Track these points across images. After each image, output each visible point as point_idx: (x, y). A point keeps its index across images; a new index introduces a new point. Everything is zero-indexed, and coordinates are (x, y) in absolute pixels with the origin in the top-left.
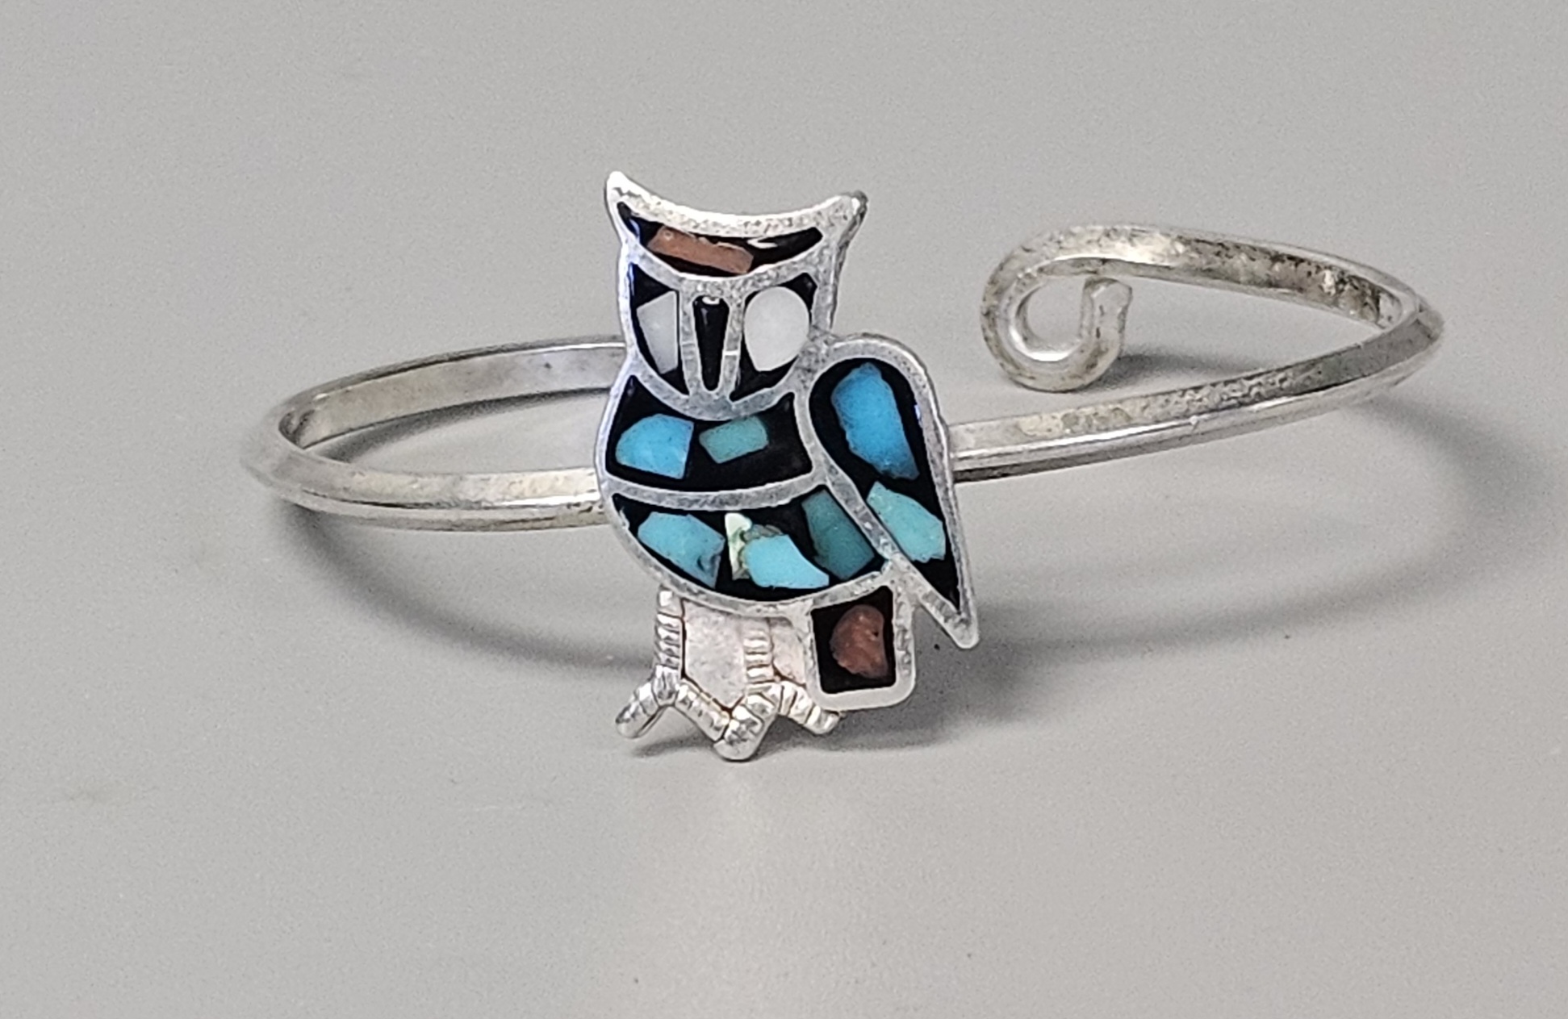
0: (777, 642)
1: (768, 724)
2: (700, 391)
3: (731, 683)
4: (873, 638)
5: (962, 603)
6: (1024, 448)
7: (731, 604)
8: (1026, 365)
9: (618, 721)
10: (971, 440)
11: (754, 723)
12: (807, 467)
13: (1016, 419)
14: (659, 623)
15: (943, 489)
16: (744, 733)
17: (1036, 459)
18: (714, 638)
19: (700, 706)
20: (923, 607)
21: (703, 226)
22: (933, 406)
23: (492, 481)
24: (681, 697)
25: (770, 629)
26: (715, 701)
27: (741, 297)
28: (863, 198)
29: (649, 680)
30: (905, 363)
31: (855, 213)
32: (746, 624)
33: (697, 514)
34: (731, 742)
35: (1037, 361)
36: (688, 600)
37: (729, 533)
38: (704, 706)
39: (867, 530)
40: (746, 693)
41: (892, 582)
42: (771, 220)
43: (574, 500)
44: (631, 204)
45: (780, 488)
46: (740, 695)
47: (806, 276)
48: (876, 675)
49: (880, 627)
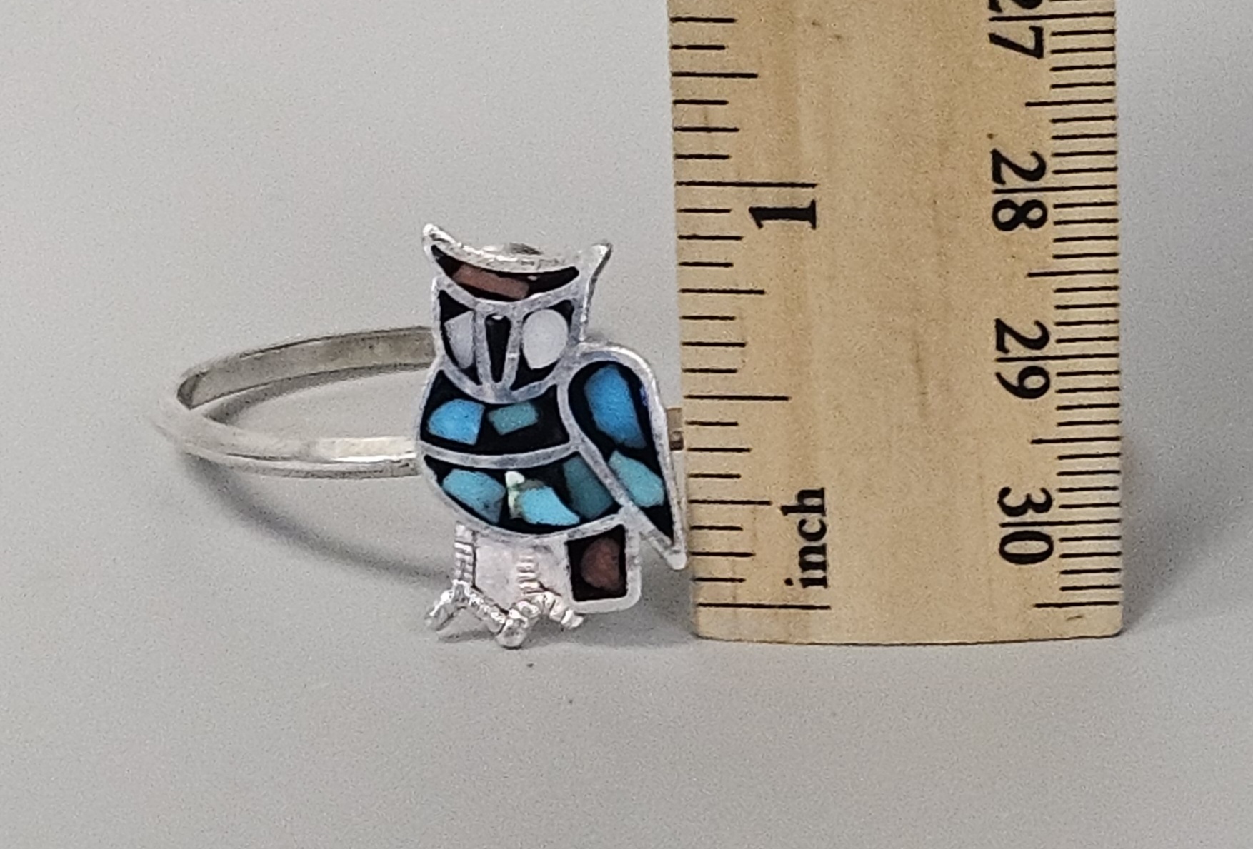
0: (541, 563)
1: (533, 622)
2: (489, 383)
3: (508, 592)
4: (611, 562)
5: (675, 536)
7: (509, 536)
9: (425, 618)
11: (524, 621)
12: (566, 438)
14: (455, 547)
15: (663, 454)
16: (516, 628)
18: (496, 559)
19: (485, 608)
20: (647, 540)
21: (492, 264)
22: (656, 397)
23: (337, 443)
24: (471, 601)
25: (536, 554)
26: (496, 604)
27: (520, 316)
28: (609, 245)
29: (447, 588)
30: (637, 366)
31: (602, 256)
32: (520, 550)
33: (486, 471)
34: (508, 635)
36: (477, 532)
37: (509, 485)
38: (488, 608)
39: (608, 484)
40: (519, 600)
41: (626, 521)
42: (542, 260)
43: (397, 458)
44: (443, 246)
45: (545, 452)
46: (514, 601)
47: (567, 302)
48: (613, 588)
49: (617, 554)
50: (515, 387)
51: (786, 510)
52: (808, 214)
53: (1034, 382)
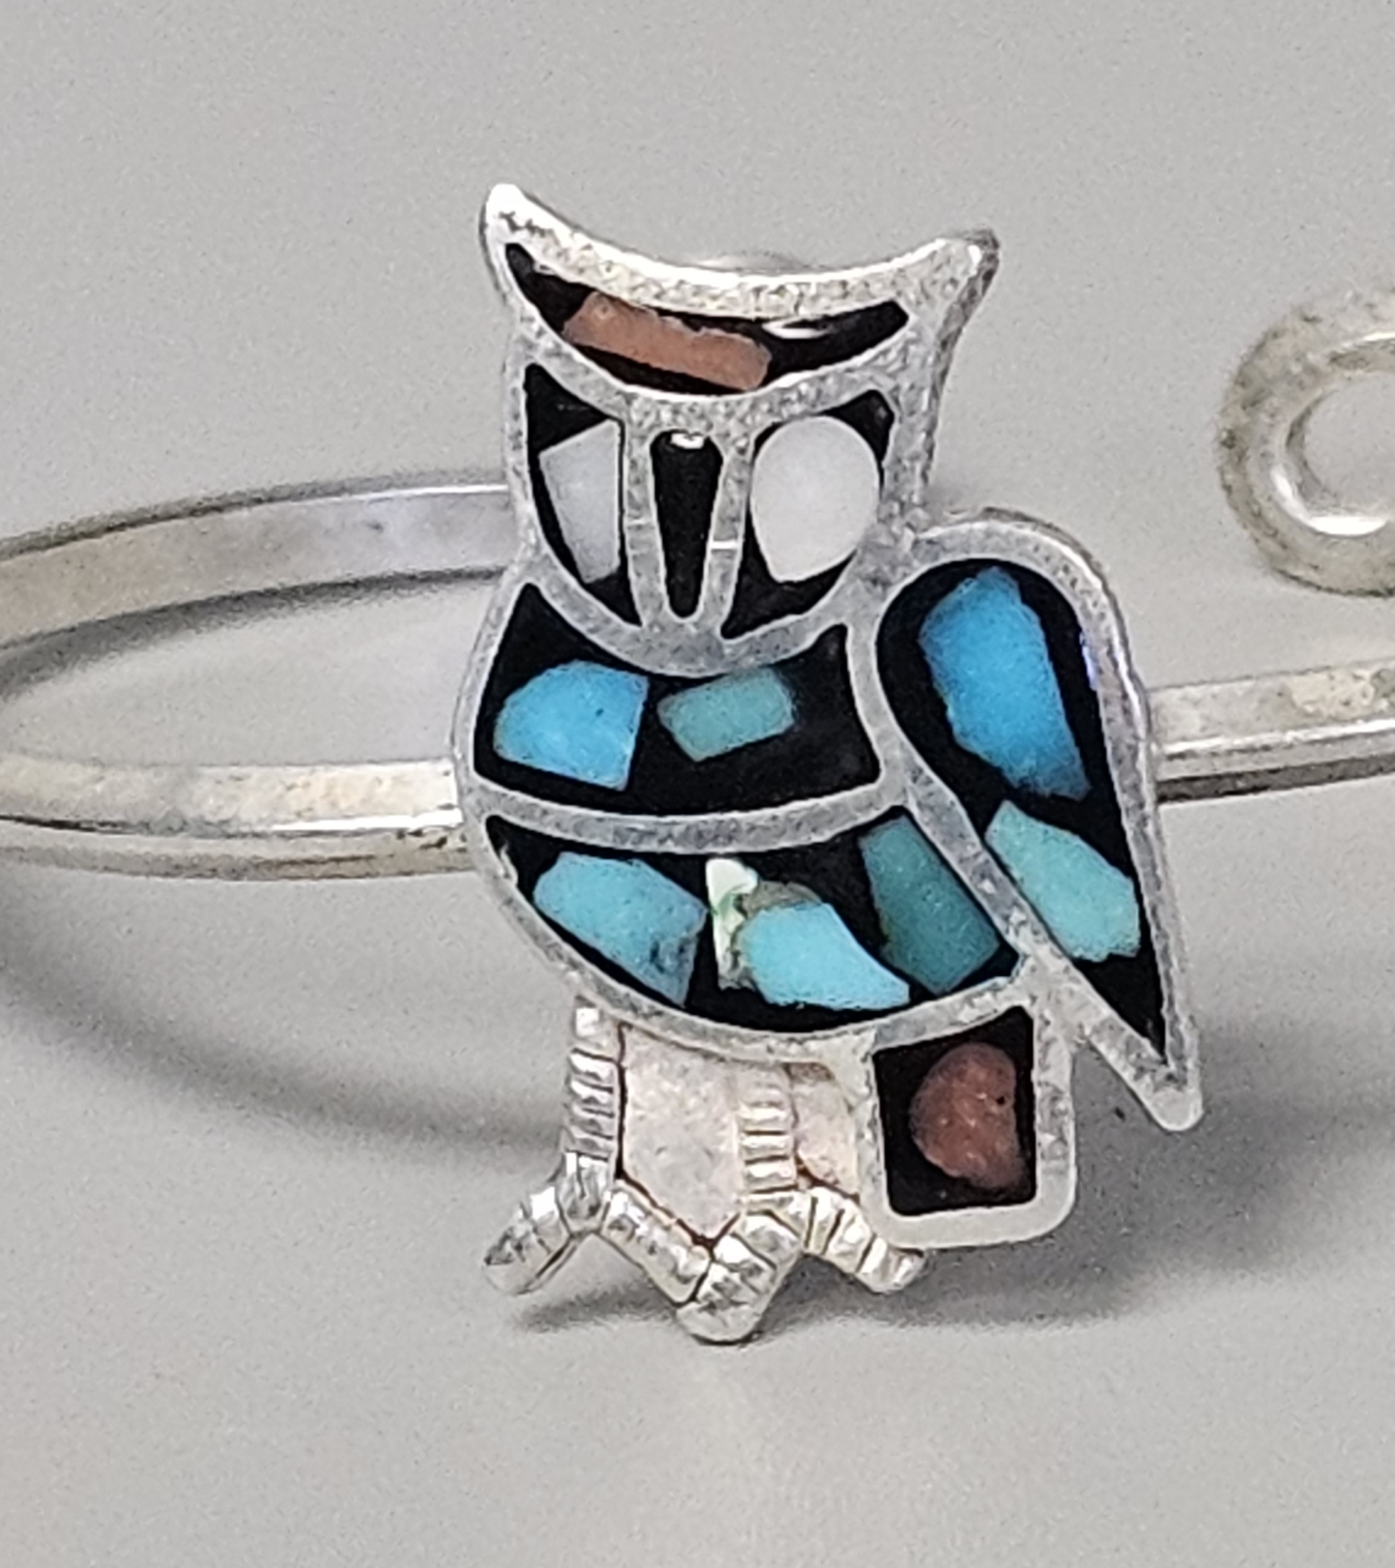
0: (803, 1113)
1: (782, 1273)
2: (660, 617)
3: (714, 1190)
4: (995, 1109)
5: (1169, 1039)
6: (1296, 739)
7: (715, 1037)
8: (1301, 540)
9: (488, 1261)
10: (1193, 720)
11: (757, 1270)
12: (869, 770)
13: (1283, 679)
14: (575, 1070)
15: (1136, 817)
16: (737, 1288)
17: (1317, 759)
18: (682, 1103)
19: (650, 1233)
20: (1093, 1049)
21: (672, 294)
22: (1120, 656)
23: (251, 783)
24: (614, 1213)
25: (792, 1086)
26: (681, 1223)
27: (746, 435)
28: (989, 242)
29: (553, 1179)
30: (1066, 569)
31: (973, 272)
32: (744, 1077)
33: (652, 859)
34: (711, 1307)
35: (1325, 536)
36: (630, 1026)
37: (714, 897)
38: (658, 1235)
39: (986, 895)
40: (743, 1211)
41: (1034, 999)
42: (808, 284)
43: (412, 825)
44: (534, 246)
45: (816, 810)
46: (731, 1215)
47: (873, 396)
48: (996, 1181)
49: (1011, 1086)
50: (731, 629)
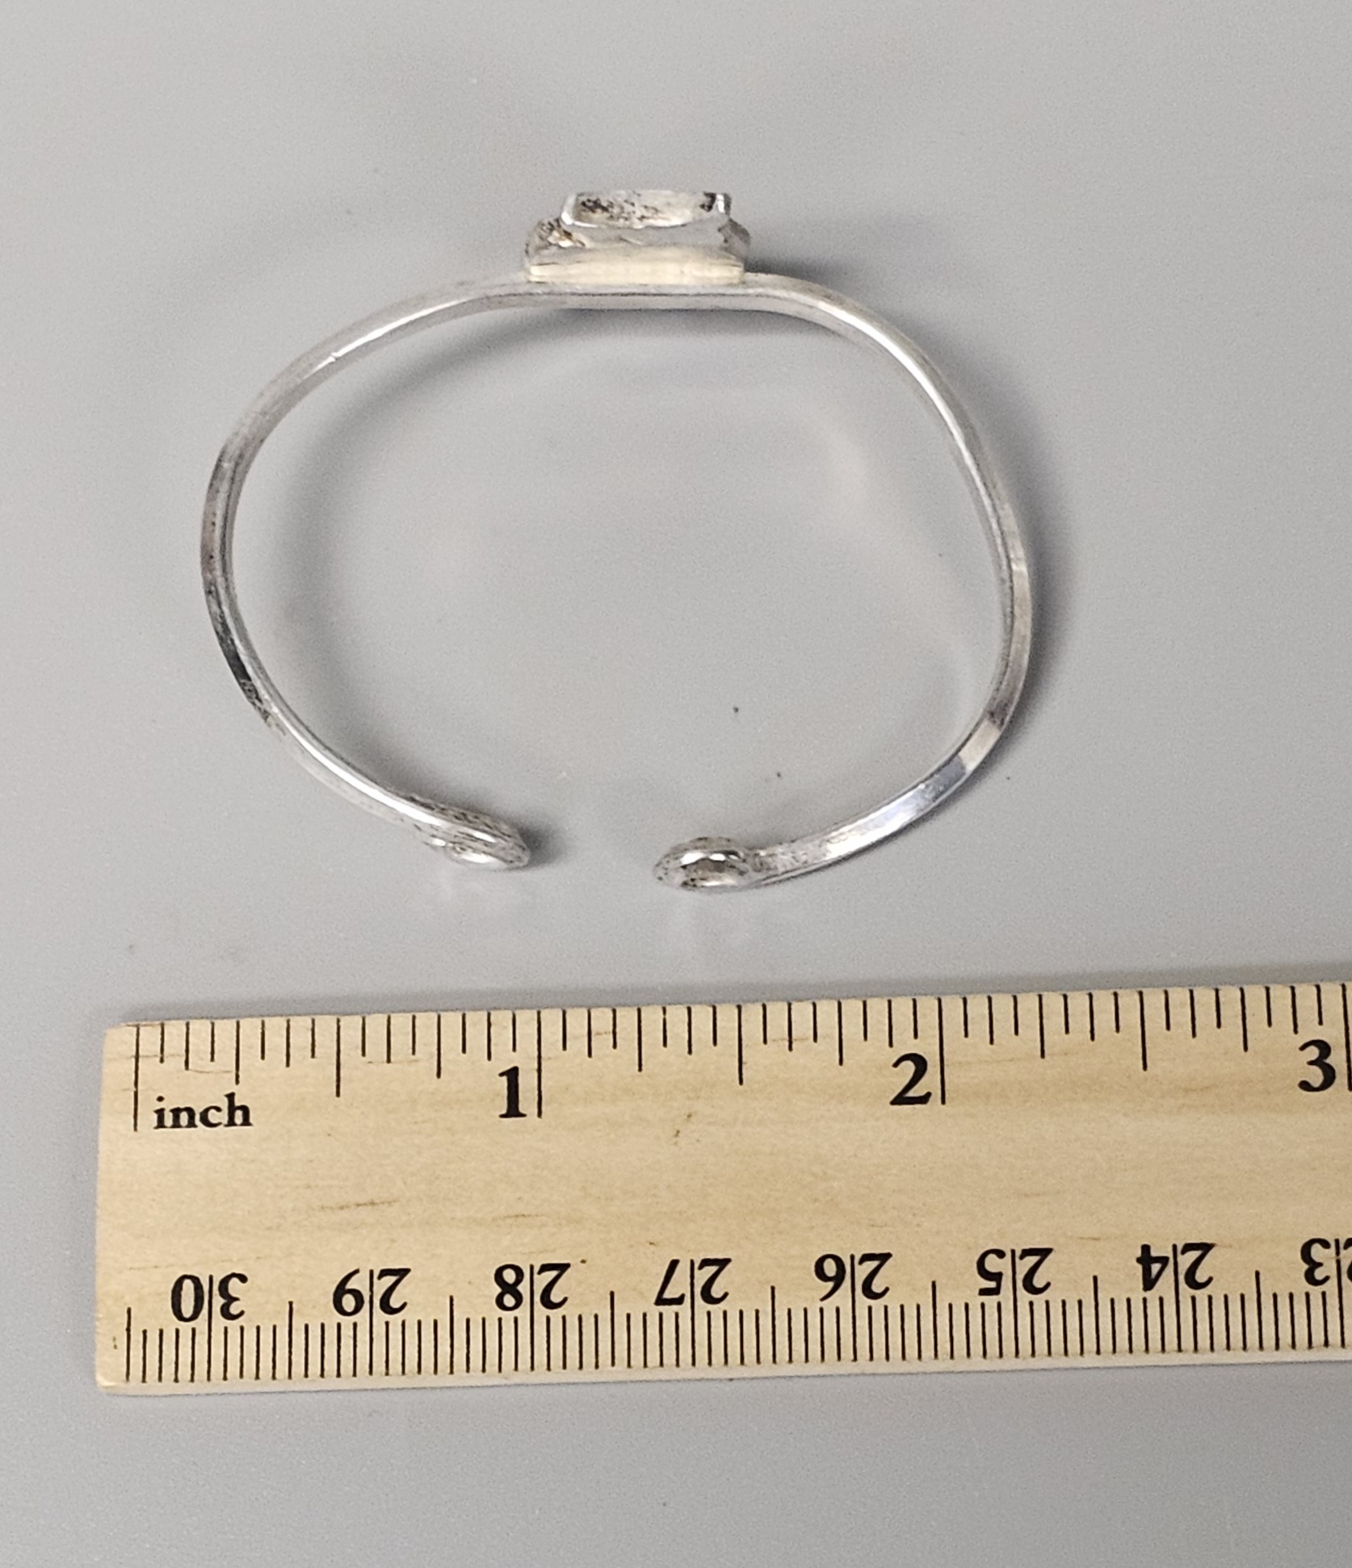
51: (231, 1097)
52: (513, 1111)
53: (349, 1302)
